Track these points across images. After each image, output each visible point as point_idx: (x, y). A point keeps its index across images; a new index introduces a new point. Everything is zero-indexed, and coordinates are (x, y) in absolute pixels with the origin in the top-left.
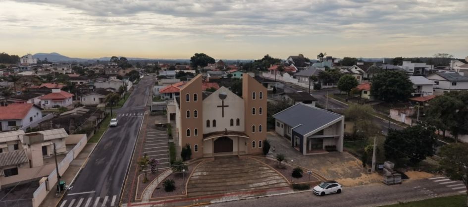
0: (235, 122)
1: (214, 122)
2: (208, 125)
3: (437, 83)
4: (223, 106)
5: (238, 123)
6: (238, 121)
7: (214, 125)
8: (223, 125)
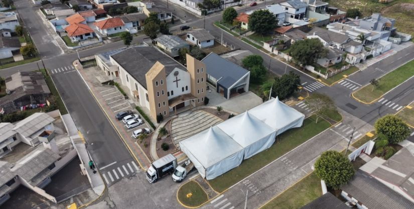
0: (185, 89)
1: (172, 92)
2: (169, 95)
3: (287, 9)
4: (177, 81)
5: (187, 89)
6: (187, 87)
7: (172, 94)
8: (178, 92)
